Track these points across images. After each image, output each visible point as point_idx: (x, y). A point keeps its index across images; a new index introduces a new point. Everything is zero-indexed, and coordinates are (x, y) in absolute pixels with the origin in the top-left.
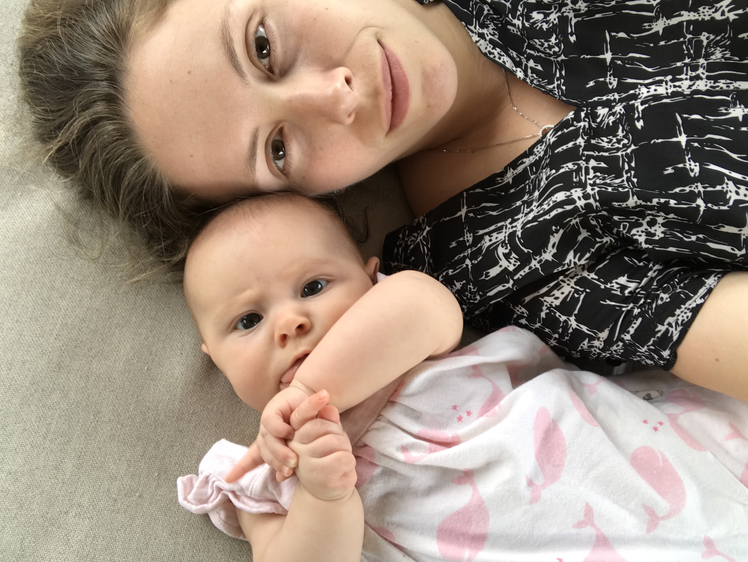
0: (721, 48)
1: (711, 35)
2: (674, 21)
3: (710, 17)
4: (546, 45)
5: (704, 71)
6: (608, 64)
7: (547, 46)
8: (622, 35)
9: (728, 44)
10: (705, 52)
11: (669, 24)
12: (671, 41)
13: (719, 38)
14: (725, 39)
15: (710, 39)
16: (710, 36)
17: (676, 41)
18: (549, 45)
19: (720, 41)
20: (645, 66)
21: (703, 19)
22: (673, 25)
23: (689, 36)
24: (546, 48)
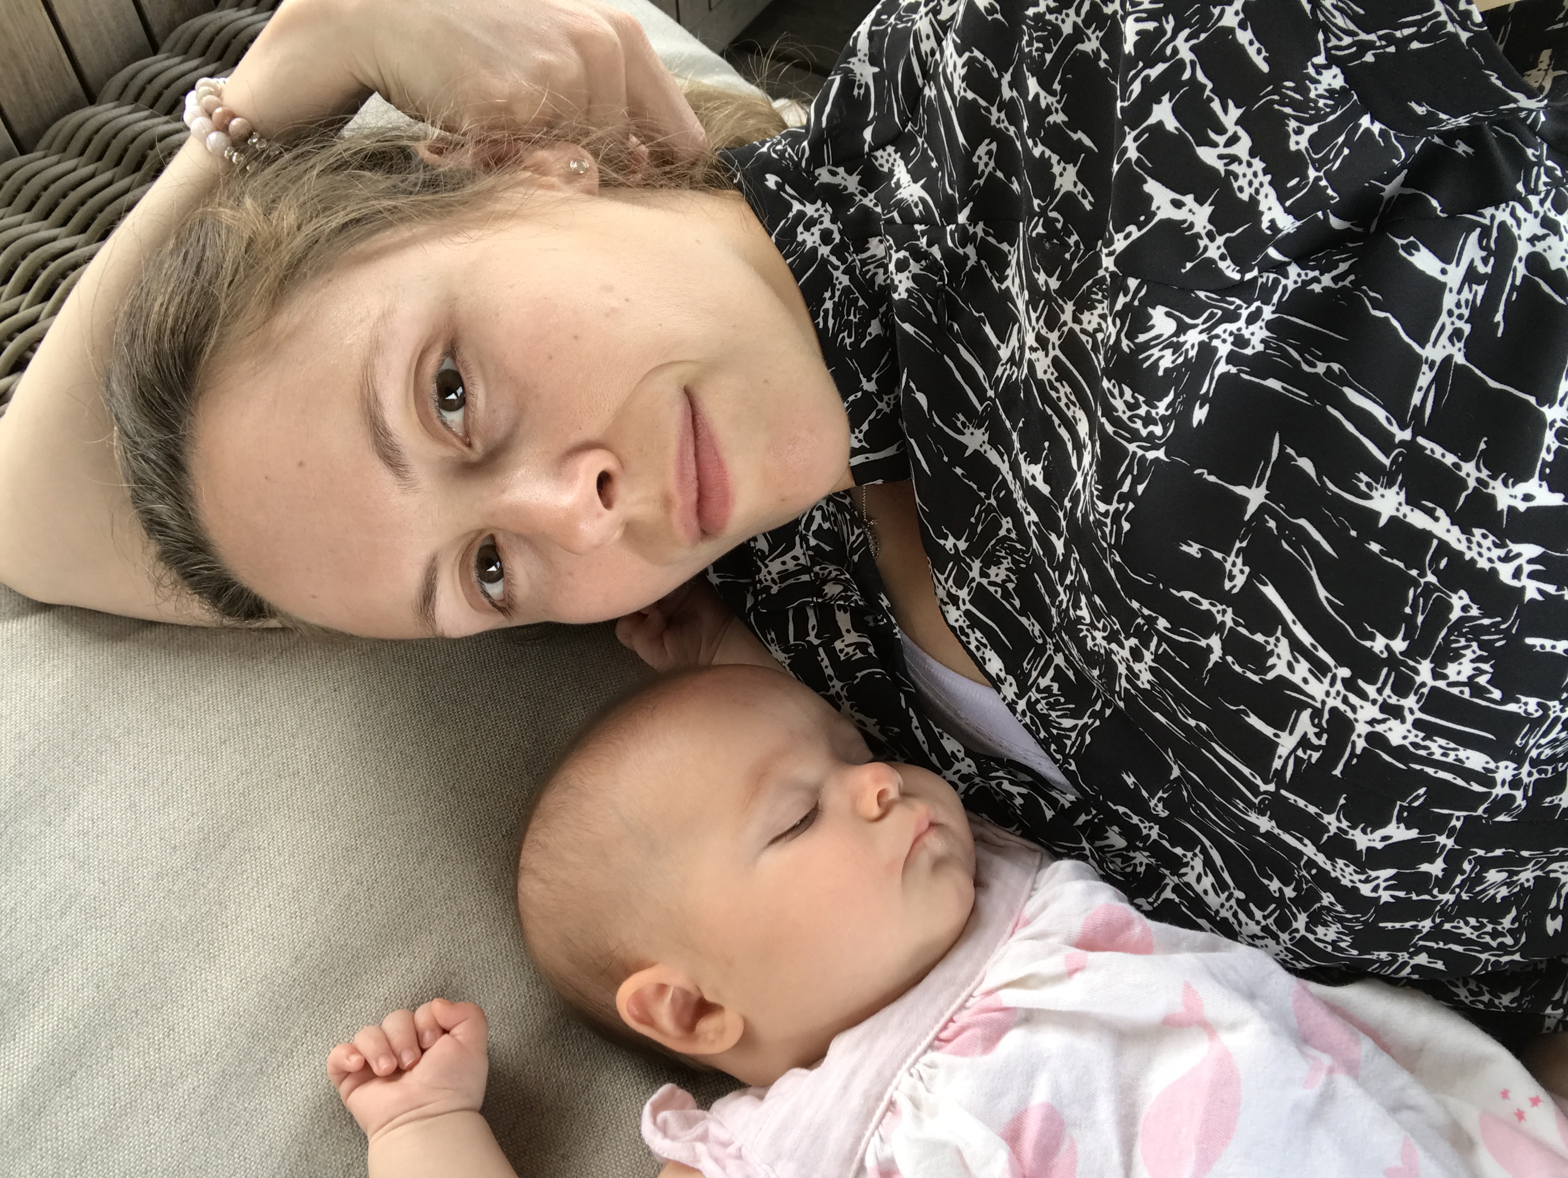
0: (1480, 648)
1: (1475, 607)
2: (1418, 519)
3: (1490, 565)
4: (1142, 411)
5: (1416, 707)
6: (1247, 518)
7: (1144, 415)
8: (1306, 464)
9: (1498, 644)
10: (1443, 639)
11: (1405, 516)
12: (1392, 559)
13: (1486, 622)
14: (1499, 632)
15: (1469, 614)
16: (1471, 608)
17: (1401, 565)
18: (1148, 413)
19: (1486, 630)
20: (1318, 573)
21: (1473, 561)
22: (1410, 527)
23: (1431, 578)
24: (1139, 416)
